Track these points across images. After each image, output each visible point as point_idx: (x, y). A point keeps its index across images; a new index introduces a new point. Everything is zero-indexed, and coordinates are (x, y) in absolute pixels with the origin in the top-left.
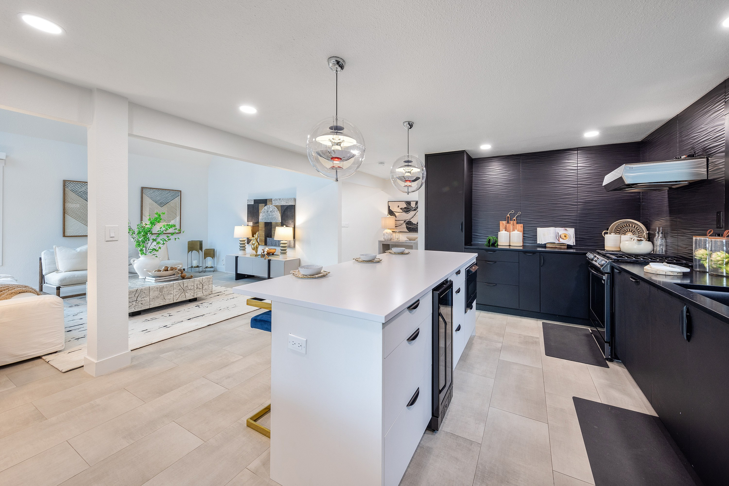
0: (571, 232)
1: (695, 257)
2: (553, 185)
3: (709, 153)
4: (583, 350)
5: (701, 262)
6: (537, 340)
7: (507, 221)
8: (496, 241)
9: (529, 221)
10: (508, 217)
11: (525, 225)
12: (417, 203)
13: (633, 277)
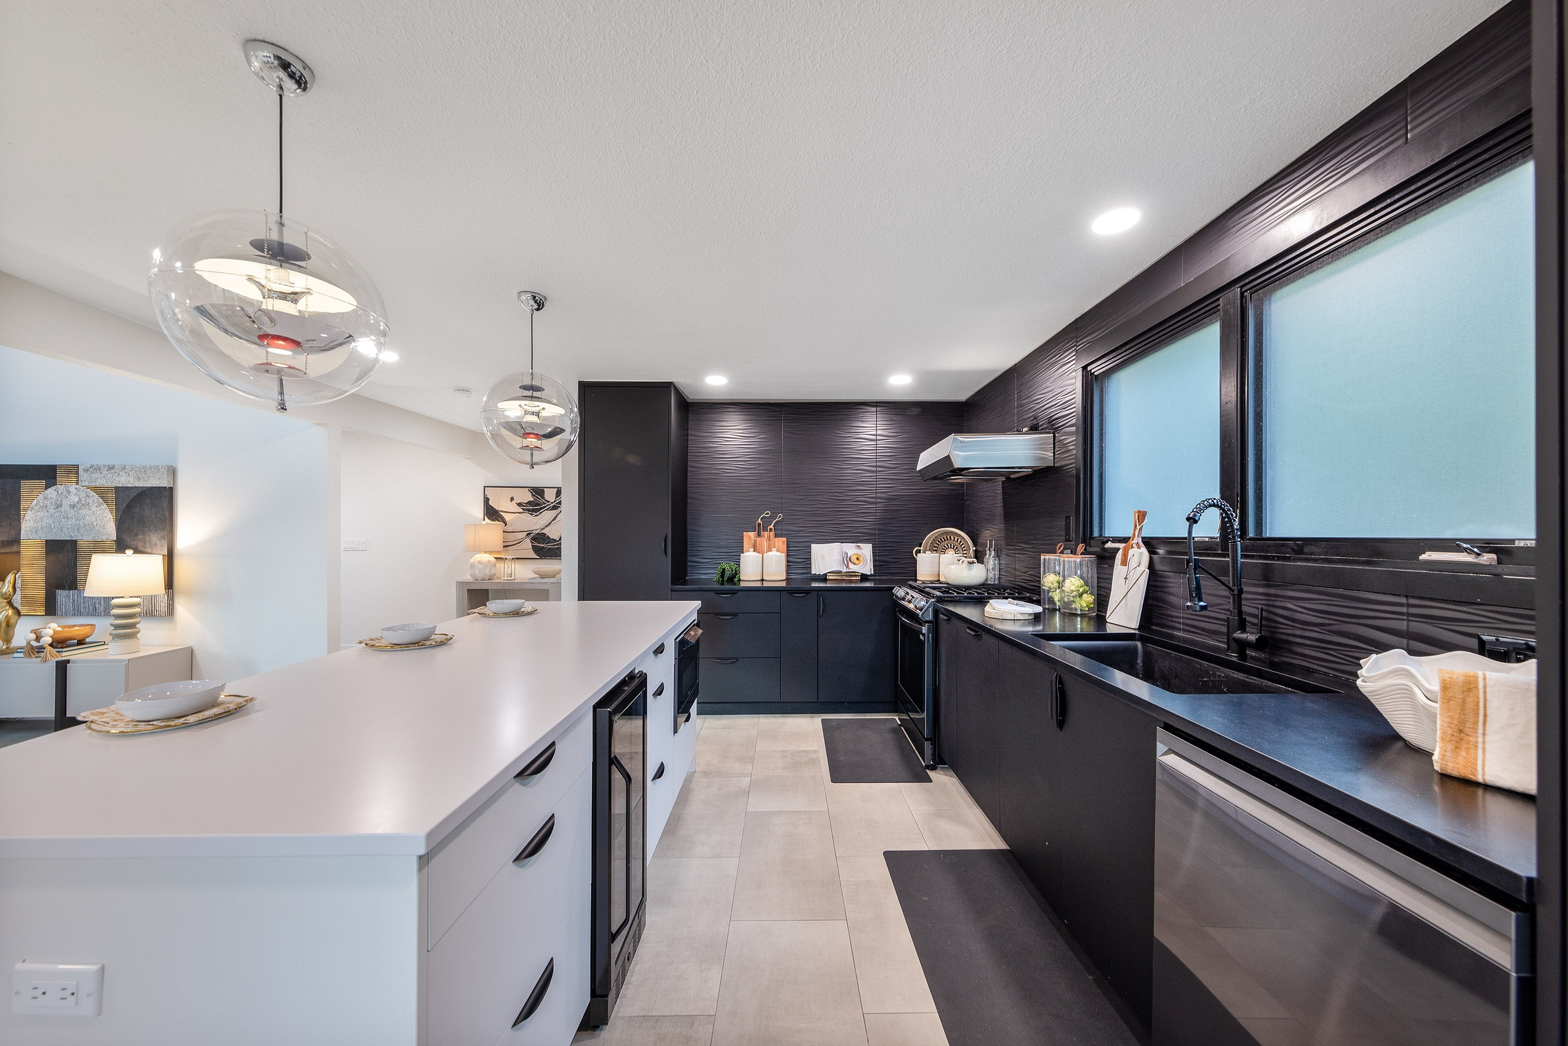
0: (867, 550)
1: (1043, 587)
2: (837, 466)
3: (1056, 426)
4: (891, 758)
5: (1050, 593)
6: (815, 756)
7: (756, 533)
8: (736, 573)
9: (796, 531)
10: (759, 524)
11: (790, 540)
12: (559, 493)
13: (971, 626)
